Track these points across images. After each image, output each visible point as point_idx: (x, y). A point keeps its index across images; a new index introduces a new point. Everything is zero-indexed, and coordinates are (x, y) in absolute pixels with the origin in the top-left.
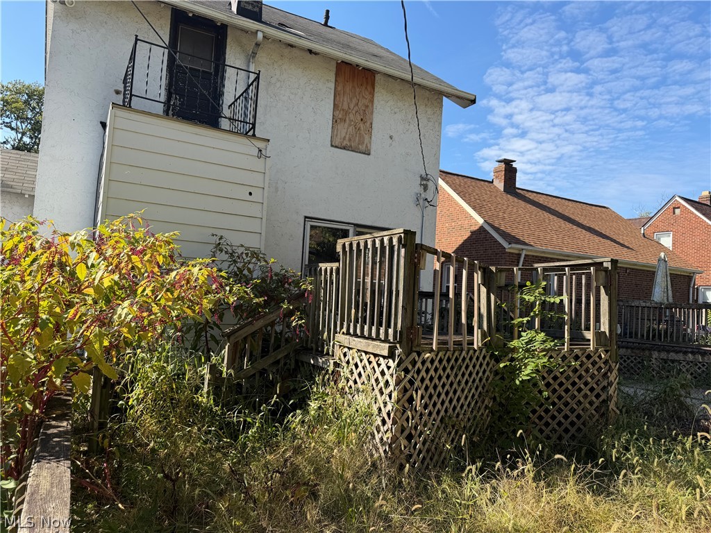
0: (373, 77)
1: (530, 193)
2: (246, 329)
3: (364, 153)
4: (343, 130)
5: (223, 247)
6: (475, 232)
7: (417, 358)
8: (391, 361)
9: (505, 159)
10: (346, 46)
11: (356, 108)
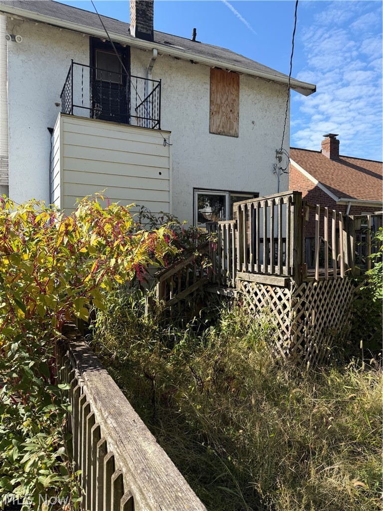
0: (238, 77)
1: (349, 159)
2: (170, 271)
3: (234, 137)
4: (218, 120)
5: (145, 214)
6: (311, 191)
7: (306, 287)
8: (287, 290)
9: (330, 134)
10: (214, 56)
11: (227, 102)
